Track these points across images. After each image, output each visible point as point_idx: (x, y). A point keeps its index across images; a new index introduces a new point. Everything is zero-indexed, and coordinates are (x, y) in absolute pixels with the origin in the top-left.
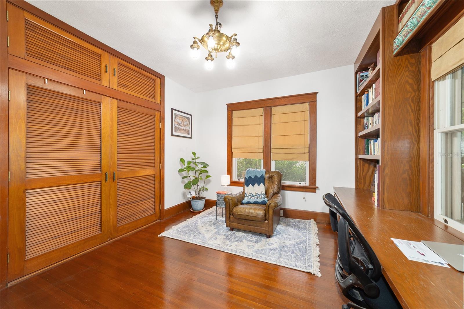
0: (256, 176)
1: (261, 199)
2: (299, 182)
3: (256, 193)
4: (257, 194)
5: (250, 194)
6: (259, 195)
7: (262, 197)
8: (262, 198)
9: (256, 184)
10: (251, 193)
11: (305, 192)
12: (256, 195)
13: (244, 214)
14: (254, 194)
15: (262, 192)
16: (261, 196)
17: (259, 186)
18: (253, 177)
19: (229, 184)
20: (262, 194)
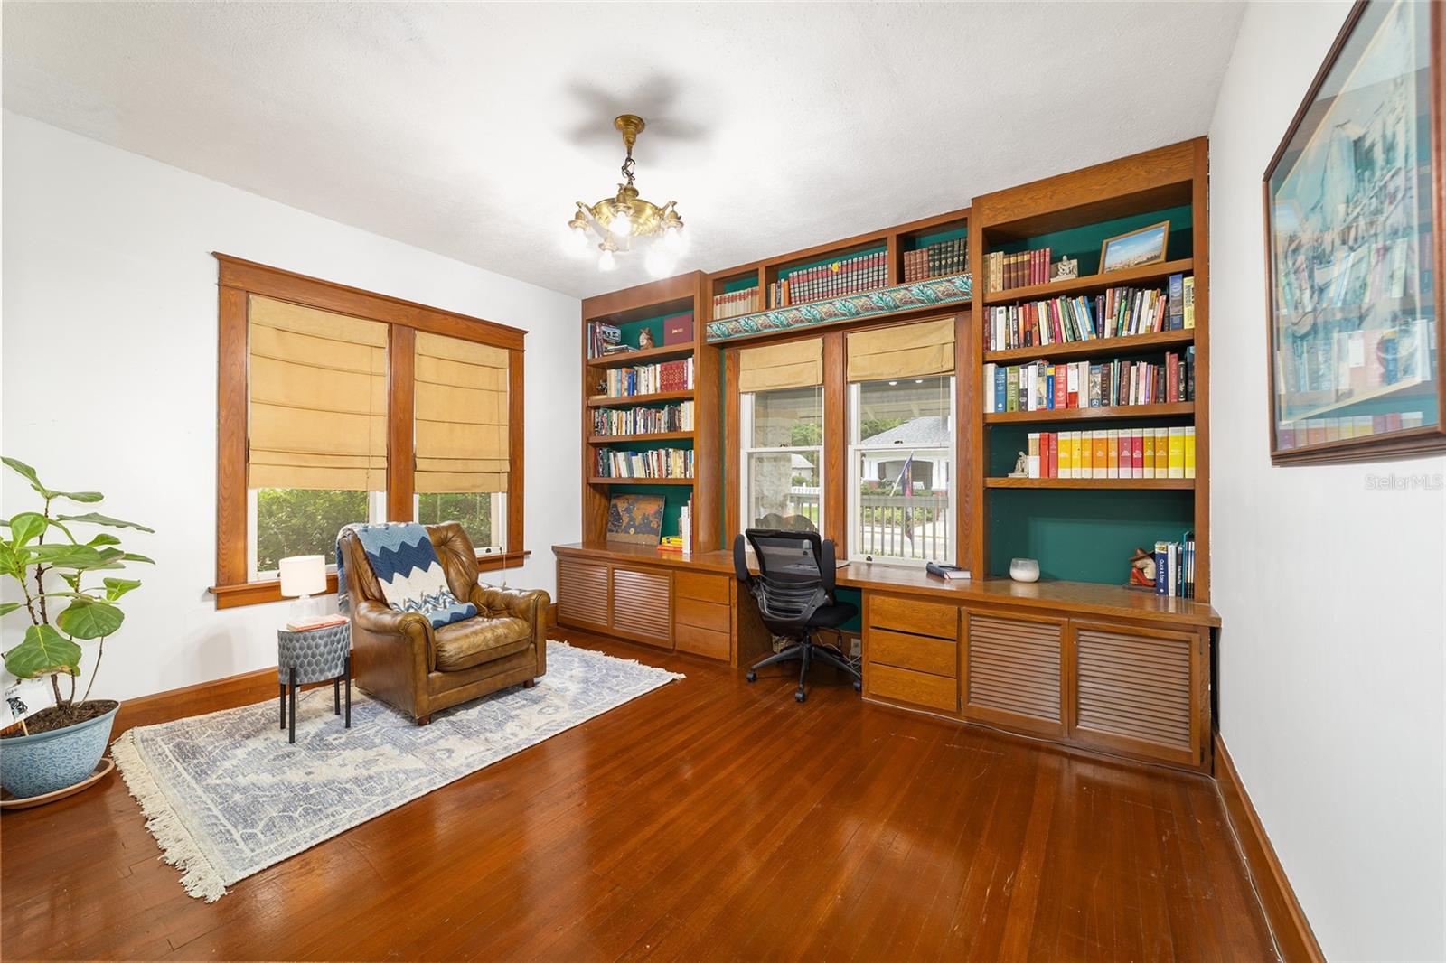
0: (403, 545)
1: (445, 607)
2: (486, 548)
3: (425, 594)
4: (428, 596)
5: (407, 605)
6: (435, 598)
7: (444, 602)
8: (447, 605)
9: (414, 567)
10: (410, 600)
11: (507, 568)
12: (425, 602)
13: (485, 648)
14: (418, 600)
15: (441, 587)
16: (441, 601)
17: (426, 571)
18: (395, 549)
19: (324, 588)
20: (443, 594)
